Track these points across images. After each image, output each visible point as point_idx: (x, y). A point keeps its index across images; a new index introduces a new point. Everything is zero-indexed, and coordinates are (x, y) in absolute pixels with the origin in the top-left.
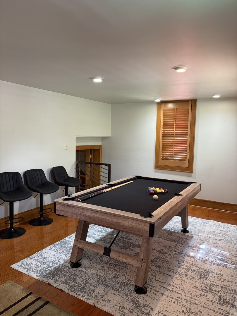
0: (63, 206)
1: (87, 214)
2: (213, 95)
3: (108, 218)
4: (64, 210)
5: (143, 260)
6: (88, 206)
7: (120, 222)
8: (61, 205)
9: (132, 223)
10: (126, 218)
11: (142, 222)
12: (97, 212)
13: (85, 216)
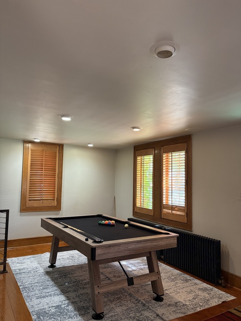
0: (105, 249)
1: (131, 247)
2: (88, 144)
3: (149, 244)
4: (106, 252)
5: (158, 273)
6: (131, 240)
7: (158, 243)
8: (103, 247)
9: (166, 241)
10: (162, 239)
11: (172, 237)
12: (140, 242)
13: (129, 250)
